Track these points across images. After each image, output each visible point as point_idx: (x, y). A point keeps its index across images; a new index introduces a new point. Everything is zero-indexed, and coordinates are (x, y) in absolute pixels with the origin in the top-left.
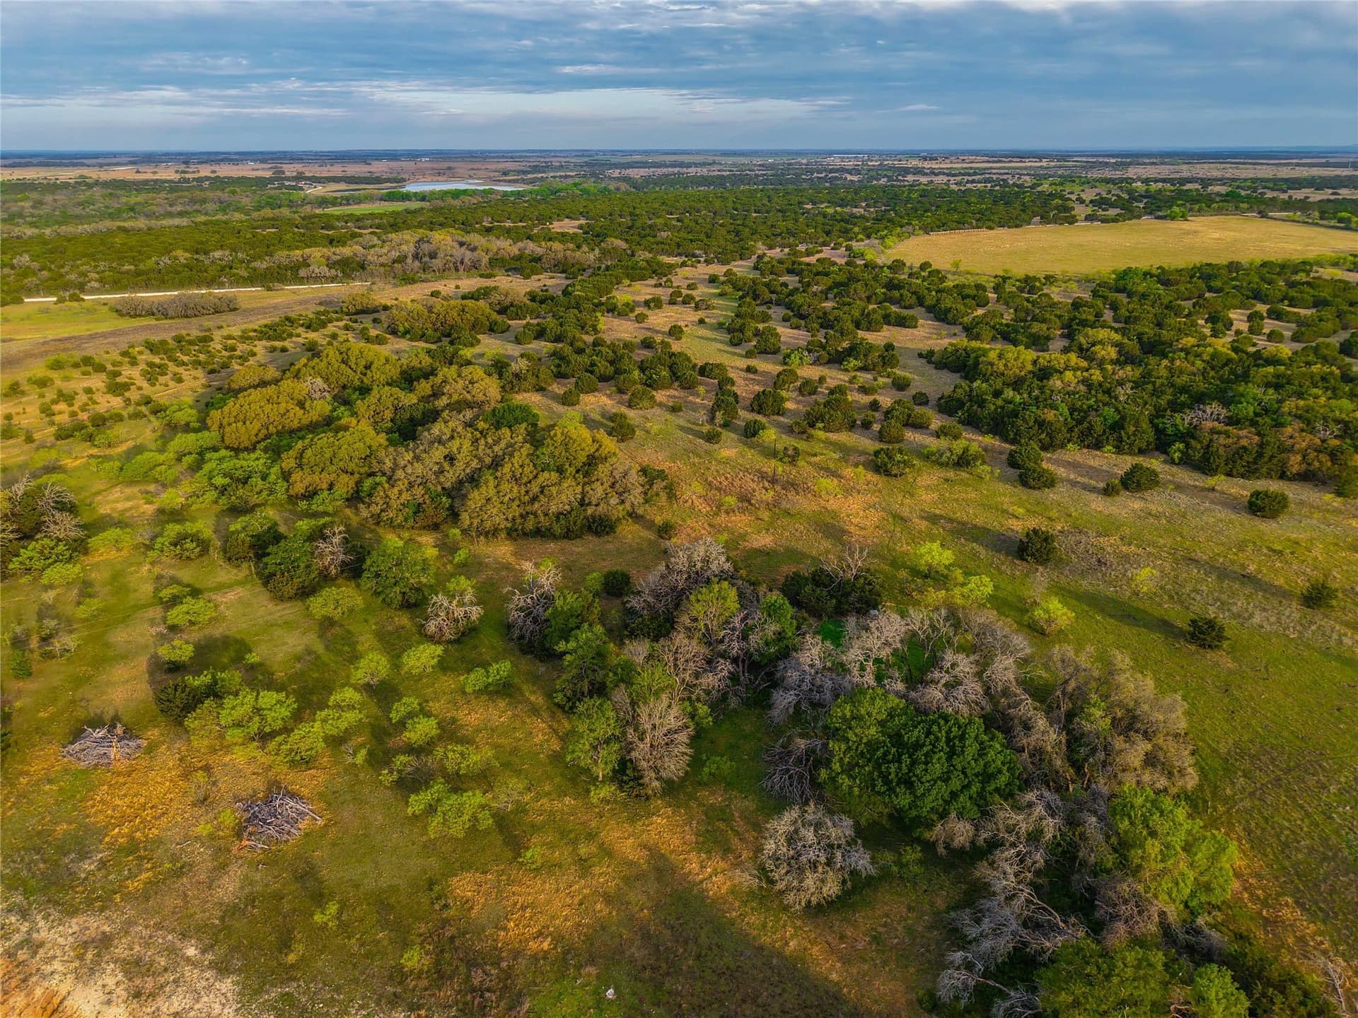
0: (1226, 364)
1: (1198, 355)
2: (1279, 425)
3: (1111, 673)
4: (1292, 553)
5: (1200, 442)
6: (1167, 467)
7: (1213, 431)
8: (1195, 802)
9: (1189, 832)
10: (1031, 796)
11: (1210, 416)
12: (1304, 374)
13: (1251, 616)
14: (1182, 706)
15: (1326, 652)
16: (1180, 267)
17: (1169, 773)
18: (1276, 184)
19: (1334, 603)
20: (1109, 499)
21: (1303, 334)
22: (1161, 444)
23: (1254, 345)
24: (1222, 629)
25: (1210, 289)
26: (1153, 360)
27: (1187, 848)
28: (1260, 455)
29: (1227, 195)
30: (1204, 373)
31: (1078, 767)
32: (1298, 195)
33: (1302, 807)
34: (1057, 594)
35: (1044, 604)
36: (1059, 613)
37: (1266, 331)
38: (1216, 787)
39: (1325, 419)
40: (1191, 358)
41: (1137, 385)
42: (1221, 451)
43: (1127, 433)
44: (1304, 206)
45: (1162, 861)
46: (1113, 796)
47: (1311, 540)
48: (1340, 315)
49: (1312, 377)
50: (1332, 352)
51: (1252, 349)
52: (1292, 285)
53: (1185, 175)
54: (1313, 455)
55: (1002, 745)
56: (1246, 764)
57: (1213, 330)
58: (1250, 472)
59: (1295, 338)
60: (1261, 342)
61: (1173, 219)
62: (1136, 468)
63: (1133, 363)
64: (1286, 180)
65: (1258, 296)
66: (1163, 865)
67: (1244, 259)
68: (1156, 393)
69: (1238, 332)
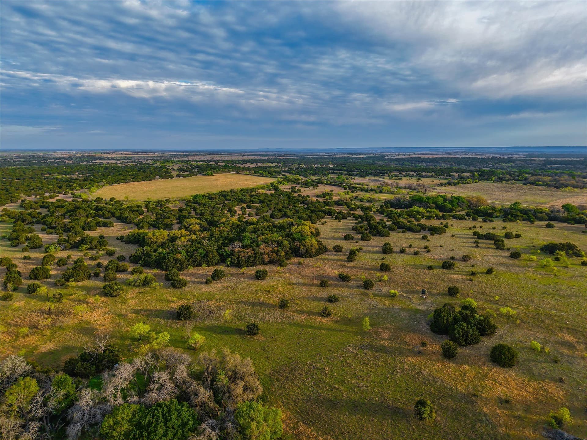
0: (237, 227)
1: (228, 225)
2: (258, 246)
3: (224, 358)
4: (273, 291)
5: (236, 256)
6: (226, 268)
7: (239, 252)
8: (263, 399)
9: (264, 413)
10: (204, 426)
11: (236, 246)
12: (262, 227)
13: (265, 318)
14: (251, 362)
15: (290, 324)
16: (215, 193)
17: (253, 391)
18: (239, 162)
19: (288, 305)
20: (208, 286)
21: (258, 213)
22: (223, 260)
23: (245, 218)
24: (257, 326)
25: (227, 200)
26: (213, 228)
27: (265, 420)
28: (255, 257)
29: (225, 166)
30: (231, 231)
31: (219, 403)
32: (247, 165)
33: (296, 385)
34: (196, 331)
35: (192, 337)
36: (199, 339)
37: (248, 213)
38: (269, 389)
39: (271, 241)
40: (226, 226)
41: (209, 239)
42: (243, 259)
43: (210, 258)
44: (248, 169)
45: (258, 430)
46: (235, 409)
47: (277, 284)
48: (268, 205)
49: (264, 227)
50: (268, 218)
51: (244, 220)
52: (252, 196)
53: (209, 159)
54: (271, 254)
55: (187, 407)
56: (277, 376)
57: (231, 214)
58: (254, 264)
59: (257, 214)
60: (247, 217)
61: (208, 175)
62: (216, 271)
63: (206, 230)
64: (242, 161)
65: (242, 201)
66: (258, 431)
67: (235, 188)
68: (217, 241)
69: (239, 215)
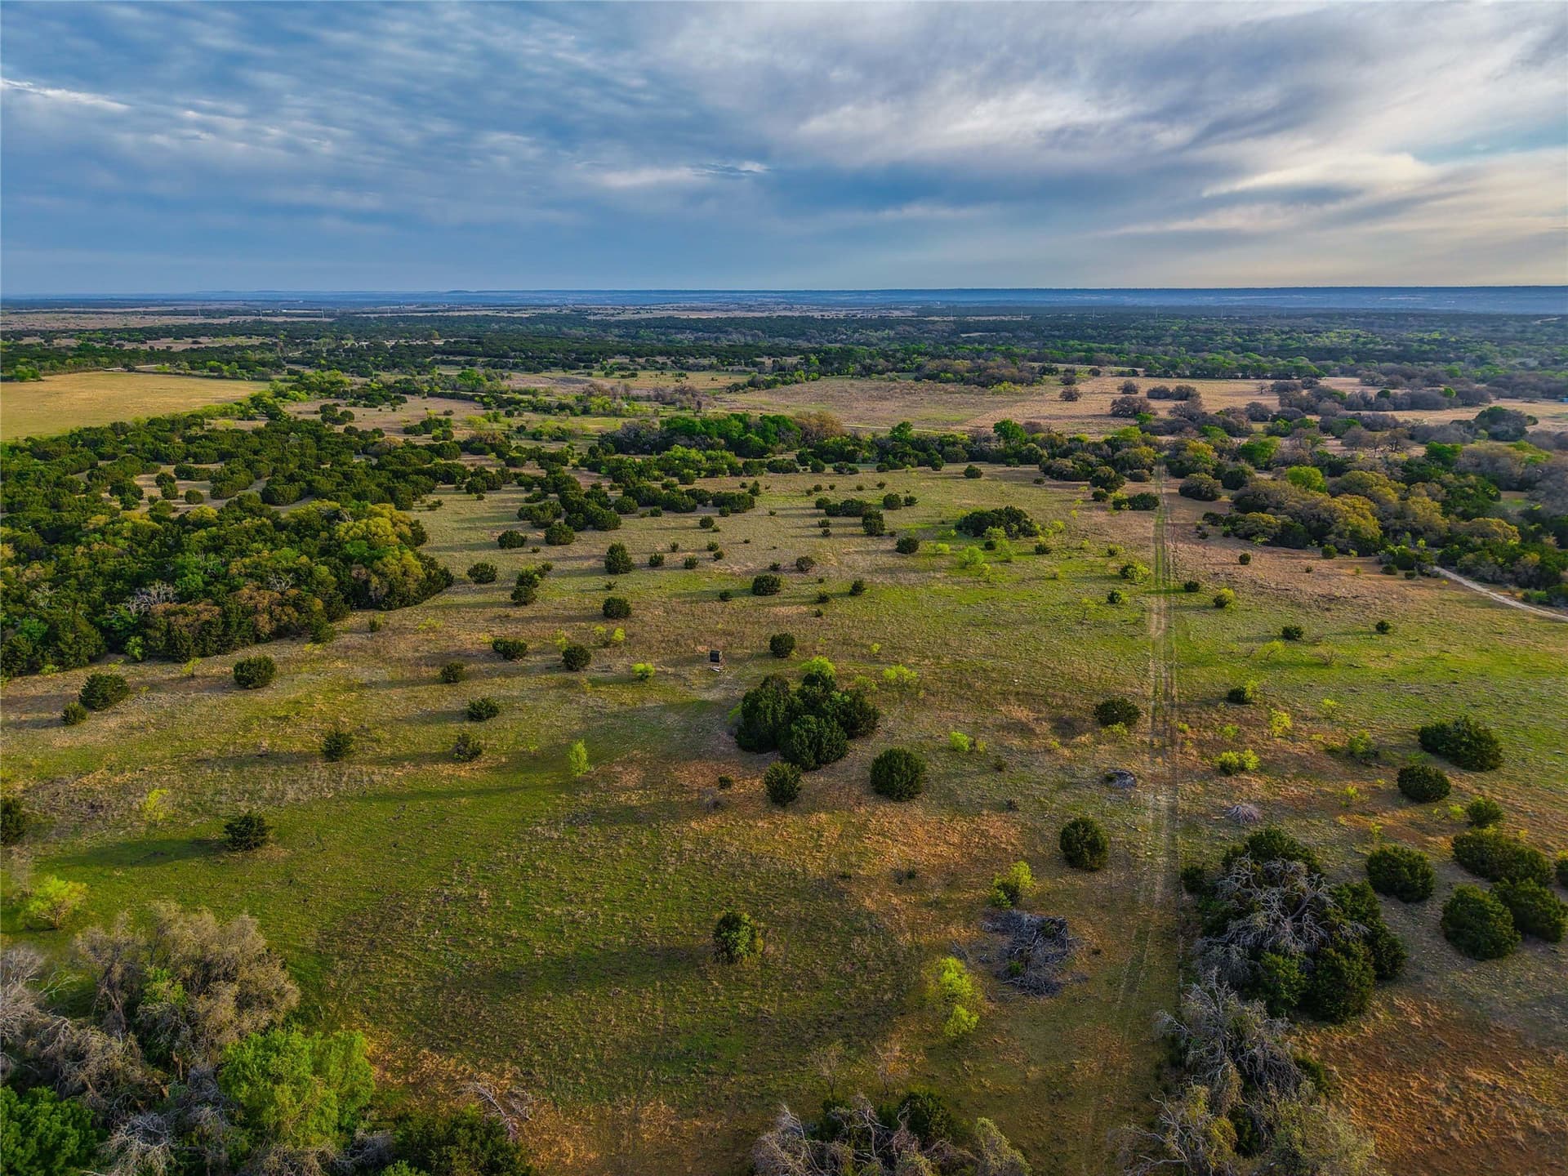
0: (152, 537)
1: (117, 534)
2: (233, 589)
3: (160, 931)
4: (297, 714)
5: (159, 629)
6: (131, 668)
7: (168, 614)
8: (305, 1017)
9: (312, 1052)
10: (118, 1138)
11: (157, 598)
12: (238, 531)
13: (284, 793)
14: (251, 923)
15: (364, 798)
16: (55, 436)
17: (268, 1002)
18: (130, 334)
19: (352, 747)
20: (75, 728)
21: (221, 490)
22: (114, 644)
23: (175, 510)
24: (261, 820)
25: (102, 457)
26: (64, 550)
27: (318, 1069)
28: (227, 625)
29: (79, 348)
30: (131, 551)
31: (163, 1062)
32: (161, 345)
33: (401, 956)
34: (51, 871)
35: (37, 892)
36: (65, 892)
37: (182, 493)
38: (320, 986)
39: (275, 571)
40: (110, 538)
41: (55, 584)
42: (185, 631)
43: (66, 643)
44: (168, 356)
45: (298, 1102)
46: (220, 1066)
47: (309, 695)
48: (249, 465)
49: (247, 532)
50: (256, 503)
51: (175, 516)
52: (189, 440)
53: (18, 327)
54: (278, 610)
55: (53, 1101)
56: (339, 945)
57: (122, 501)
58: (224, 647)
59: (215, 495)
60: (183, 506)
61: (22, 379)
62: (93, 682)
63: (39, 558)
64: (141, 330)
65: (159, 457)
66: (301, 1105)
67: (128, 419)
68: (83, 587)
69: (152, 500)
